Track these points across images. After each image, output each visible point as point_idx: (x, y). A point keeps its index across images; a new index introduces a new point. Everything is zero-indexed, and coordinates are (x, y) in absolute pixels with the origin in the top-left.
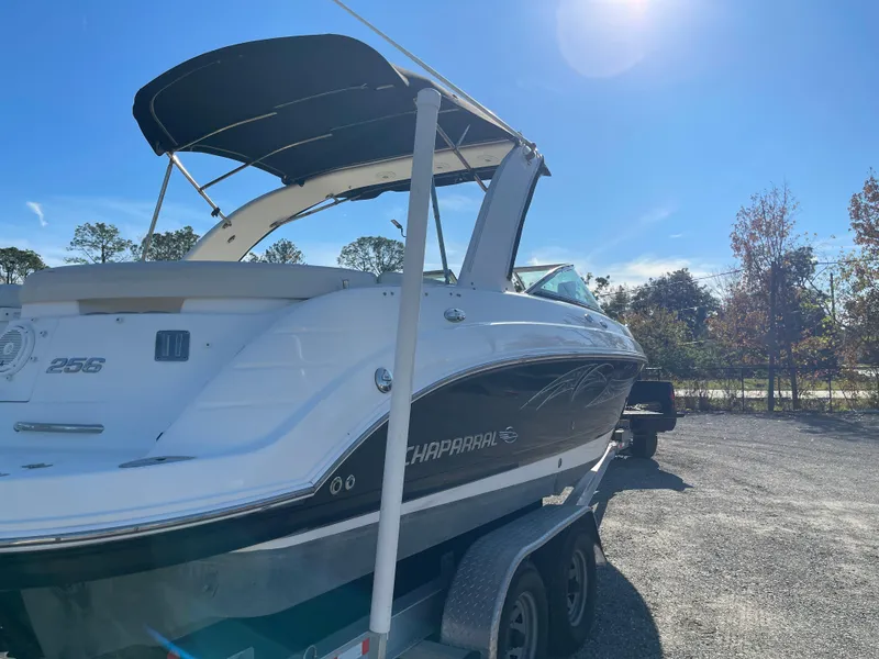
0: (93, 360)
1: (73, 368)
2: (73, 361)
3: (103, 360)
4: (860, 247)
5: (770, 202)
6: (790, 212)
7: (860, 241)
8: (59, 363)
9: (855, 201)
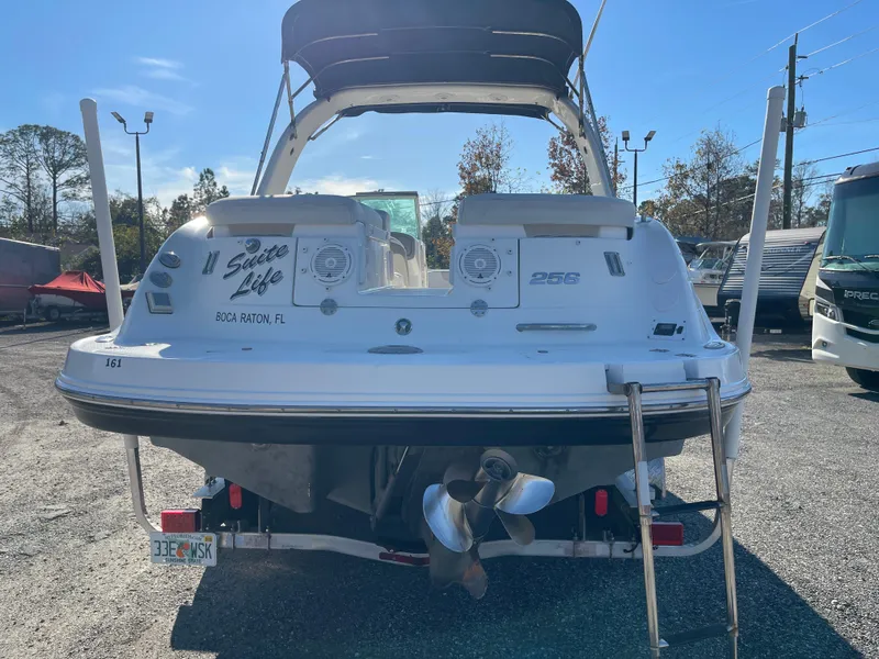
0: (569, 274)
1: (555, 280)
2: (552, 275)
3: (578, 275)
4: (553, 183)
5: (489, 137)
6: (506, 148)
7: (554, 178)
8: (539, 276)
9: (553, 144)
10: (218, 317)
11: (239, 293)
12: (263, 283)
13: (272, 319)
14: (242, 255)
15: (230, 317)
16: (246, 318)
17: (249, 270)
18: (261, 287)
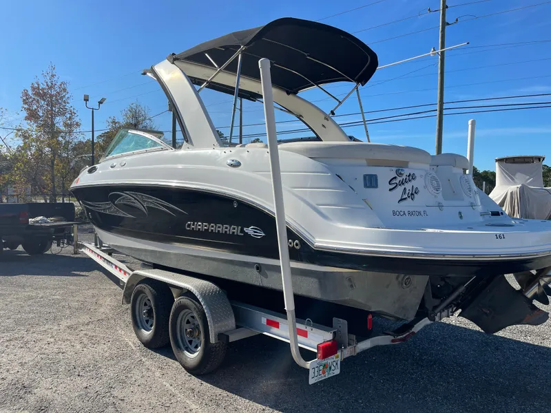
10: (394, 213)
11: (401, 200)
12: (412, 194)
13: (422, 213)
14: (395, 178)
15: (402, 213)
16: (410, 213)
17: (403, 187)
18: (412, 196)
